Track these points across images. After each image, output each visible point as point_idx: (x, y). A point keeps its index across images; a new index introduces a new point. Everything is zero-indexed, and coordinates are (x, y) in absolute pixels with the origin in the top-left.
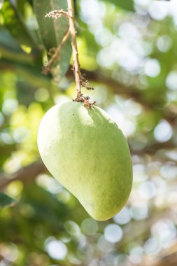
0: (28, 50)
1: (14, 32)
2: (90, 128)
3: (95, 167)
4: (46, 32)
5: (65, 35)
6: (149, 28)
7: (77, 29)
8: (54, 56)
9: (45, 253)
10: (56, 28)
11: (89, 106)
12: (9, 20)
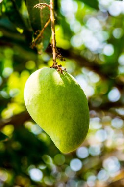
0: (21, 31)
1: (12, 18)
2: (61, 87)
3: (63, 115)
4: (34, 19)
5: (47, 21)
7: (55, 17)
8: (39, 36)
9: (28, 177)
10: (42, 16)
11: (61, 72)
12: (9, 9)
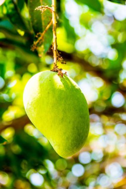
0: (22, 33)
1: (13, 19)
2: (61, 91)
3: (62, 119)
4: (35, 21)
5: (48, 24)
6: (113, 25)
7: (58, 21)
8: (40, 38)
10: (43, 19)
11: (62, 75)
12: (10, 11)
